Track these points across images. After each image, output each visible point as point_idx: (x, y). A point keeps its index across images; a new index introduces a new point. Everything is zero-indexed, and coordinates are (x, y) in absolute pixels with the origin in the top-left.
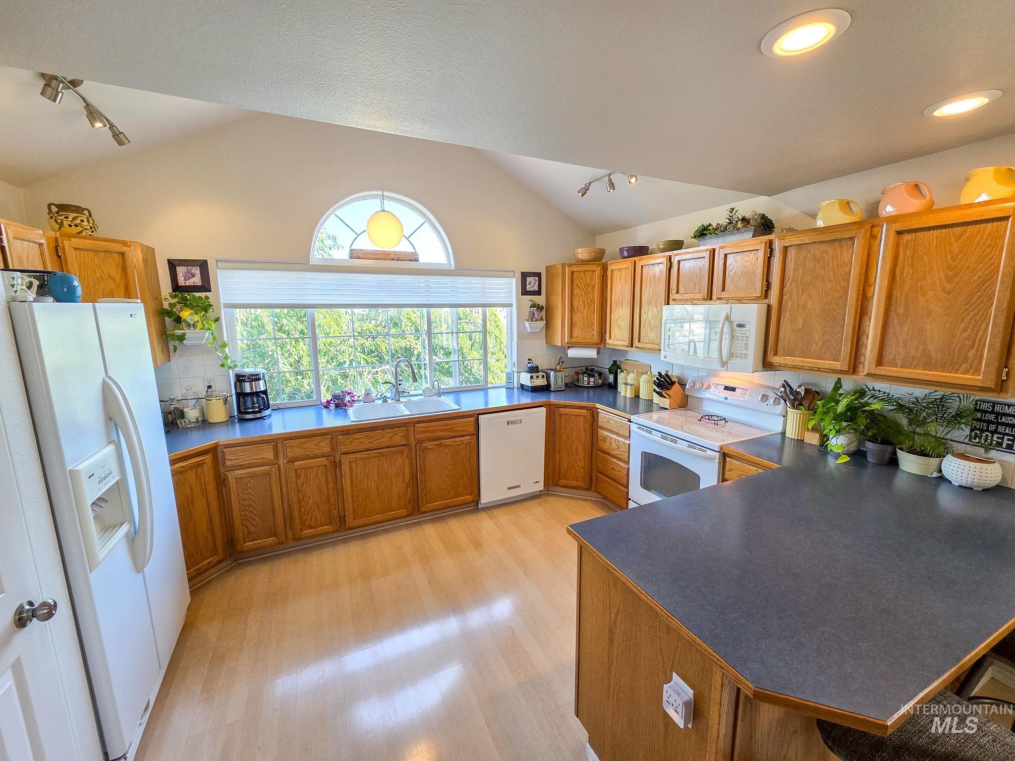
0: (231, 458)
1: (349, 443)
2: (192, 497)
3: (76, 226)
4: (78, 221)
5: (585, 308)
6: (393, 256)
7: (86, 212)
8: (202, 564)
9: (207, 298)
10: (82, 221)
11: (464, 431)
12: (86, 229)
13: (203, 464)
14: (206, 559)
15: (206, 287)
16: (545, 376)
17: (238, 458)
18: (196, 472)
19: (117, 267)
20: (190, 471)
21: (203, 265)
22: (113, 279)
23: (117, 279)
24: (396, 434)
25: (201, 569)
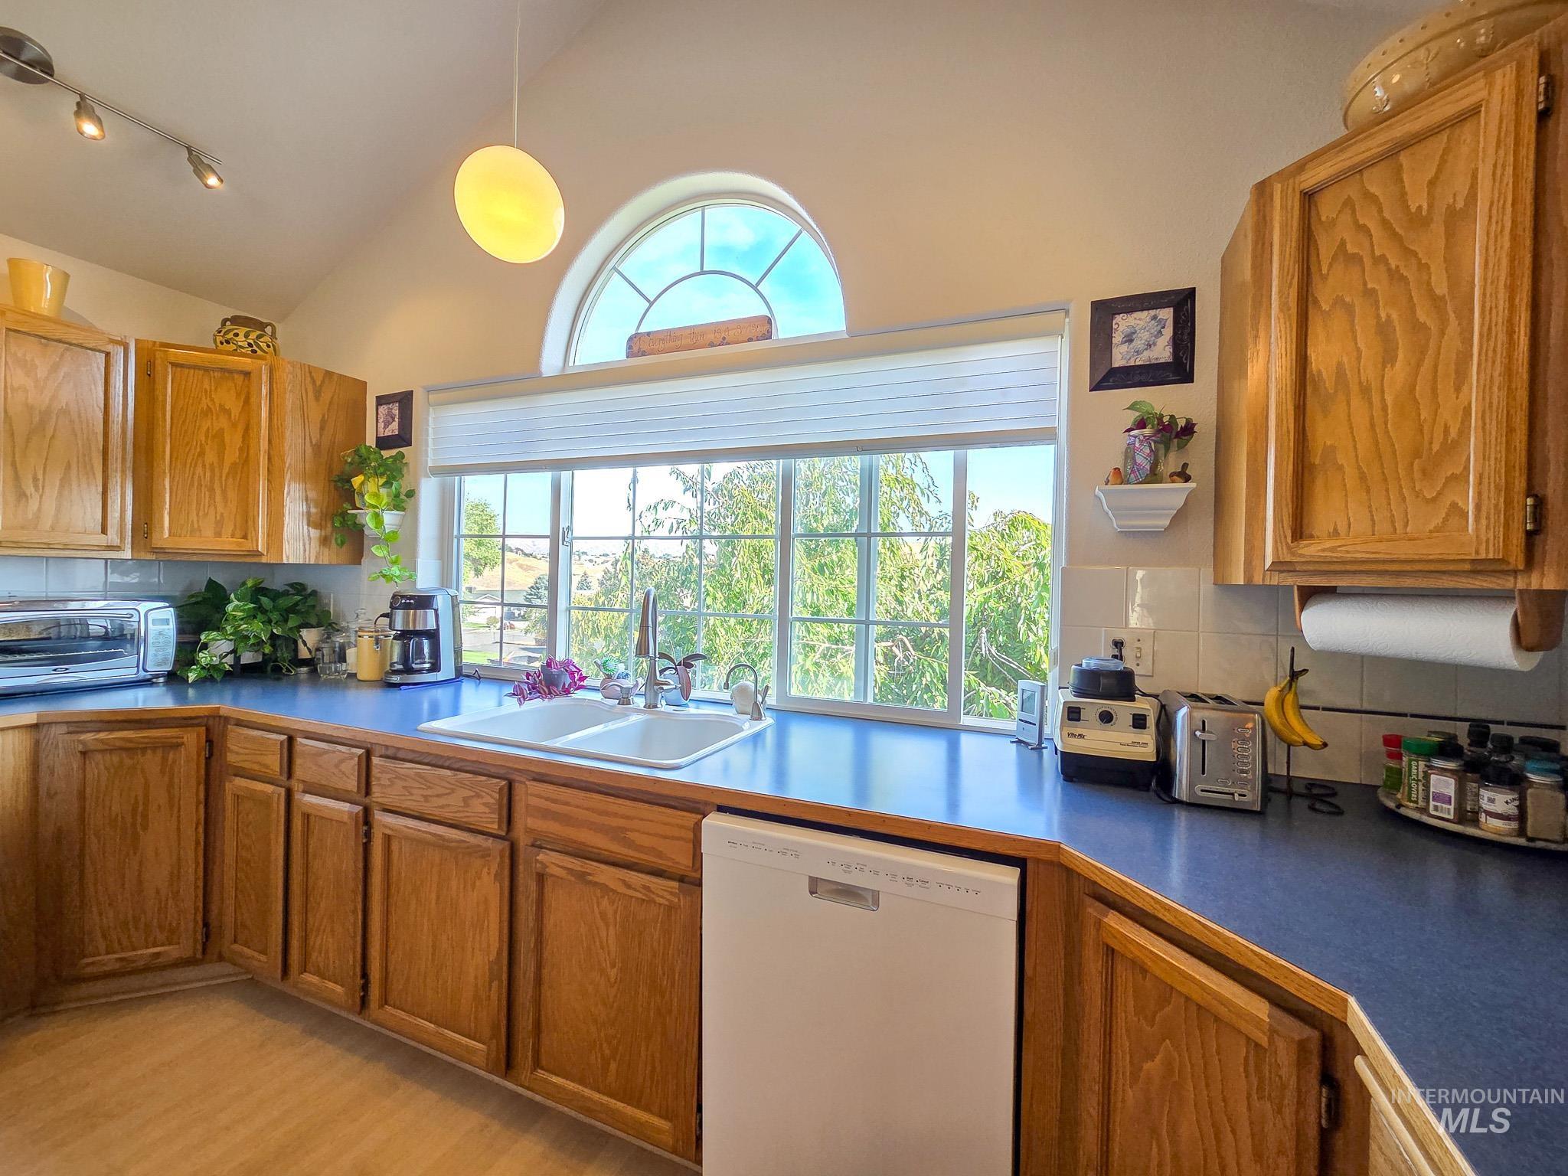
0: (238, 749)
1: (388, 783)
2: (146, 804)
3: (228, 342)
4: (230, 336)
5: (1388, 357)
6: (711, 337)
7: (269, 330)
8: (139, 952)
9: (403, 456)
10: (236, 335)
11: (660, 855)
12: (241, 347)
13: (178, 745)
14: (155, 946)
15: (403, 438)
16: (1151, 722)
17: (242, 751)
18: (164, 759)
19: (238, 395)
20: (149, 751)
21: (404, 400)
22: (228, 412)
23: (235, 413)
24: (478, 796)
25: (134, 961)
